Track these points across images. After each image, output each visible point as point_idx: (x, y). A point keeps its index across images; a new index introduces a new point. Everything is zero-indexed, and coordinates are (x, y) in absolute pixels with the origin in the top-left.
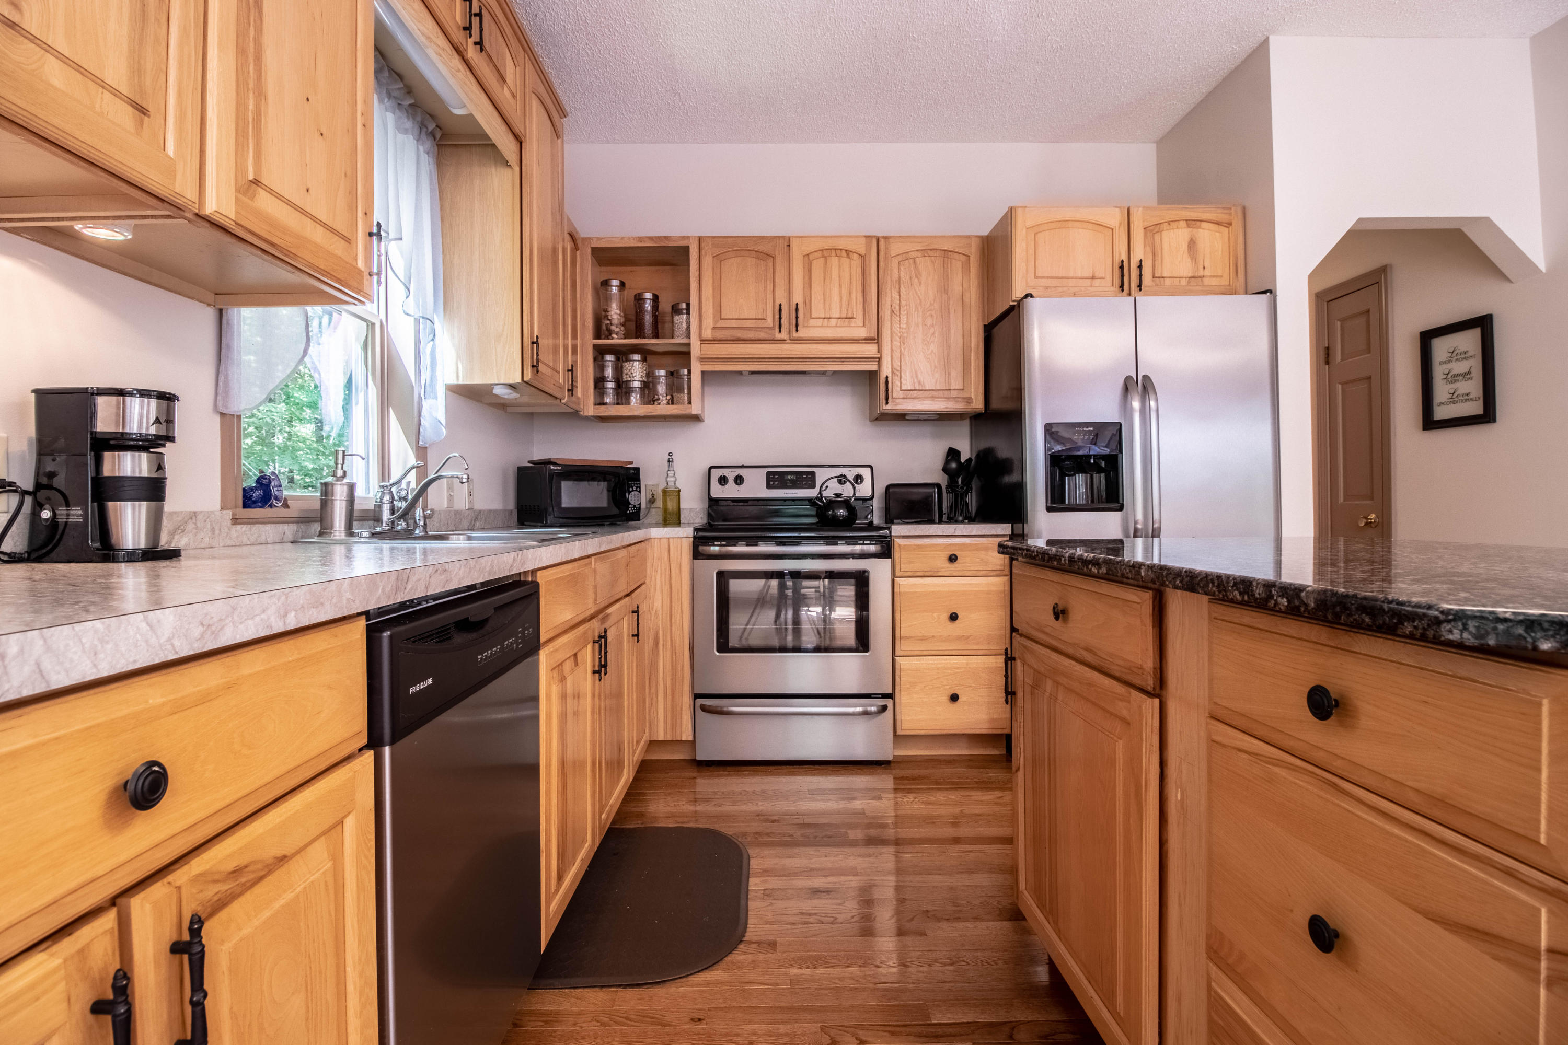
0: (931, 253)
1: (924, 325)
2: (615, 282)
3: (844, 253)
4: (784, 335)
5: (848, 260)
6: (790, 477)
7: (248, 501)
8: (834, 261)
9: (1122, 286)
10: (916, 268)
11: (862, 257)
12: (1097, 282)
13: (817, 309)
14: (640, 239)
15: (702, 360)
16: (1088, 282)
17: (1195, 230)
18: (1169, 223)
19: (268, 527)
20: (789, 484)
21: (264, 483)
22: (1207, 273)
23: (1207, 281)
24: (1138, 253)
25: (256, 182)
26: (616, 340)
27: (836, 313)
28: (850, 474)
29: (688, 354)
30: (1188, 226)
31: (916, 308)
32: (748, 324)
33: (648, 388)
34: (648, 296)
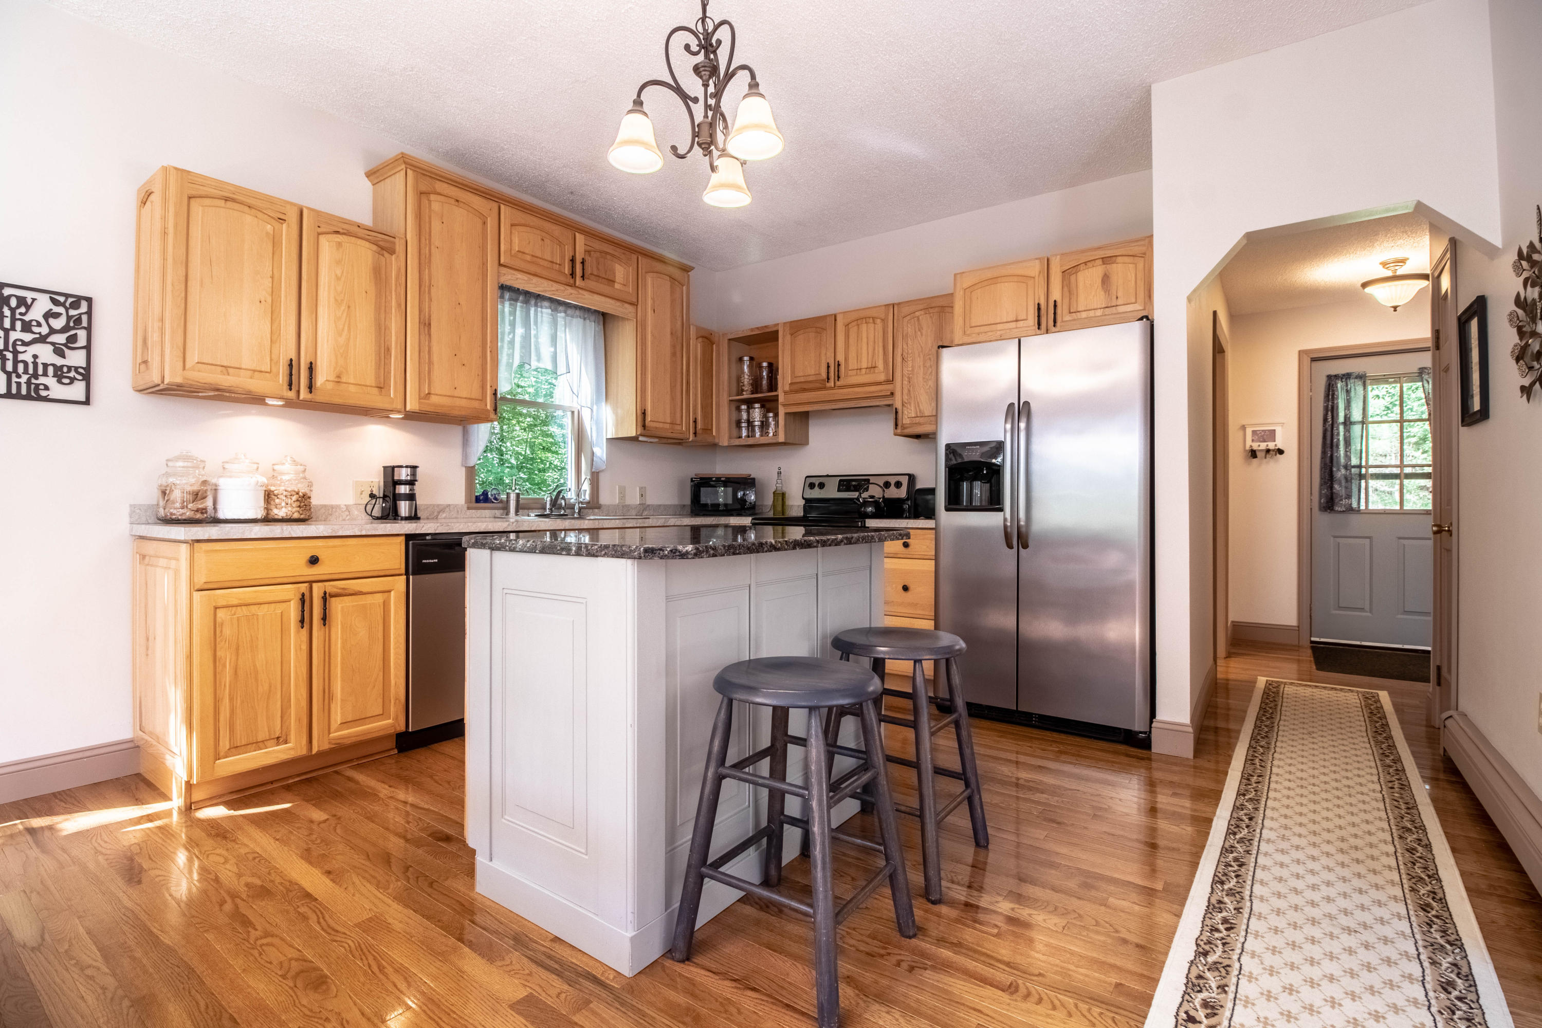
0: (931, 310)
1: (924, 366)
2: (746, 358)
3: (871, 320)
4: (831, 384)
5: (873, 325)
6: (854, 483)
7: (478, 500)
8: (864, 327)
9: (1039, 324)
10: (919, 324)
11: (883, 320)
12: (1021, 324)
13: (853, 364)
14: (752, 330)
15: (784, 405)
16: (1013, 325)
17: (1108, 266)
18: (1085, 263)
19: (487, 511)
20: (852, 488)
21: (485, 494)
22: (1120, 302)
23: (1121, 309)
24: (1056, 295)
25: (429, 394)
26: (746, 396)
27: (864, 365)
28: (893, 480)
29: (777, 400)
30: (1104, 263)
31: (919, 356)
32: (811, 378)
33: (764, 425)
34: (765, 364)
